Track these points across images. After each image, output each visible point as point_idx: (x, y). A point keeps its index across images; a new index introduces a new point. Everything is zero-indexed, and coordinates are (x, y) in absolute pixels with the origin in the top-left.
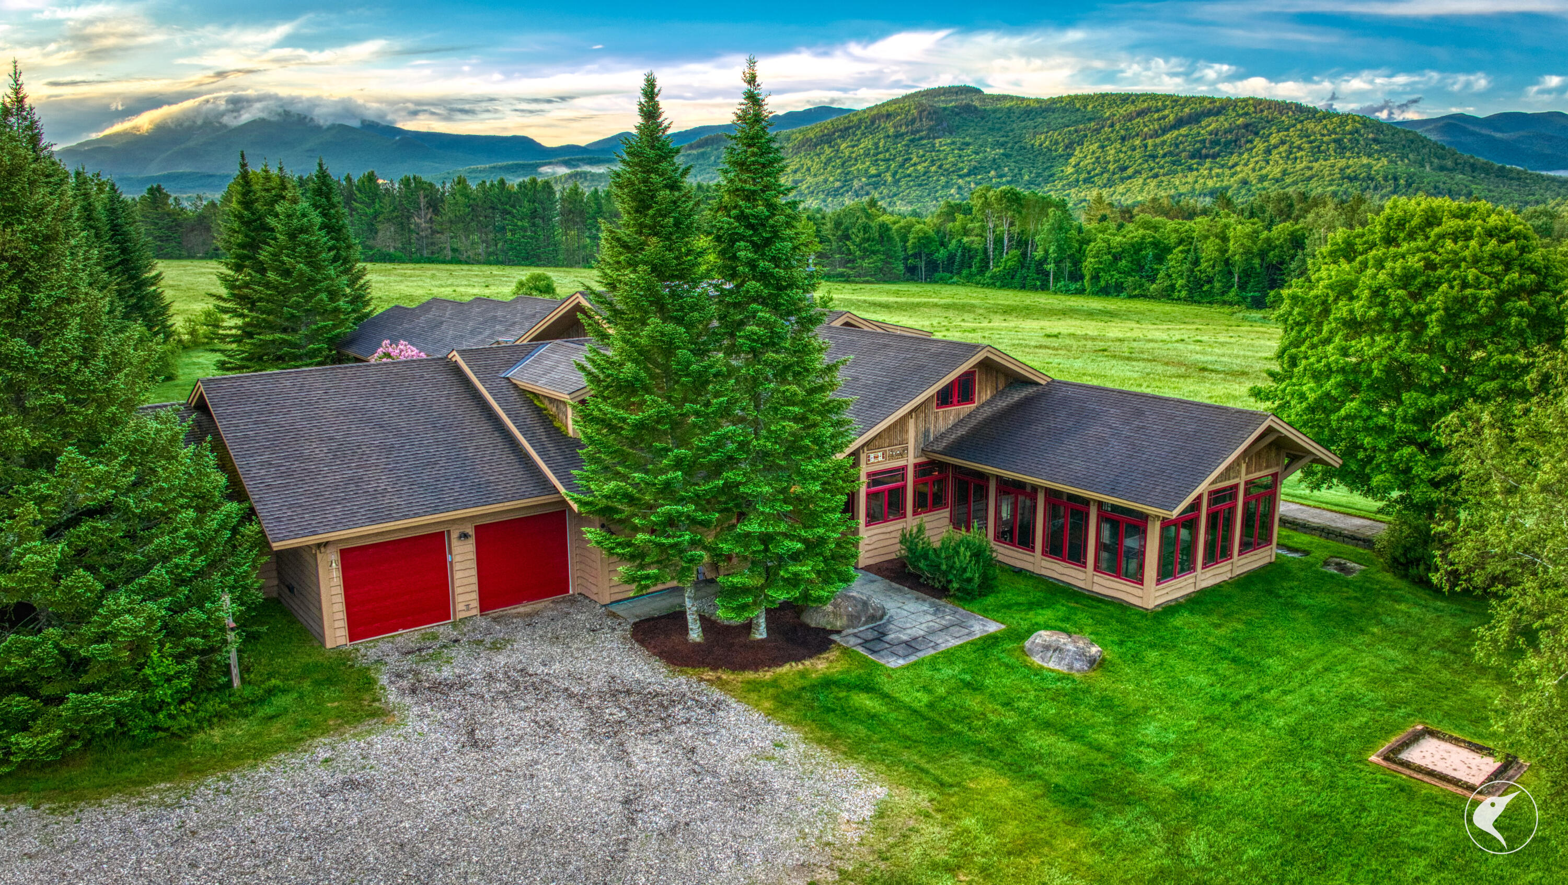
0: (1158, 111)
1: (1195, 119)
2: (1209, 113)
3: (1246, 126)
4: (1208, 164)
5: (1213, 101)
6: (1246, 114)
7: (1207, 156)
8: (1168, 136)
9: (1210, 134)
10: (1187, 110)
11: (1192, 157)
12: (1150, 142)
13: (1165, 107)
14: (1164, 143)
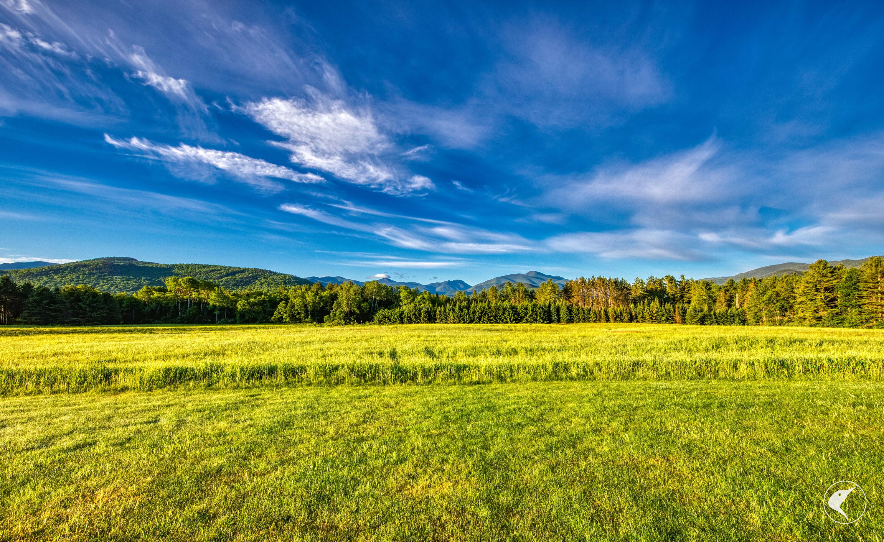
0: (219, 270)
1: (234, 273)
2: (239, 272)
3: (253, 276)
4: (240, 288)
5: (240, 268)
6: (252, 273)
7: (239, 286)
8: (224, 279)
9: (240, 278)
10: (230, 271)
11: (234, 285)
12: (217, 281)
13: (221, 270)
14: (222, 281)
